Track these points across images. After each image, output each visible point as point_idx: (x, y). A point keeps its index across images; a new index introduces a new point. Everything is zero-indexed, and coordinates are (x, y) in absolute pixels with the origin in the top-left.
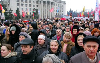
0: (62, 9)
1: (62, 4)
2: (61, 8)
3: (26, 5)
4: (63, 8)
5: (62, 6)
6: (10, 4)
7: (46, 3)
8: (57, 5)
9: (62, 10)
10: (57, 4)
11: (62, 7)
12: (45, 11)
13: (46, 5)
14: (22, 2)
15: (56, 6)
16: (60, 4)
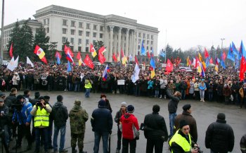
0: (150, 43)
1: (151, 34)
2: (148, 41)
3: (80, 32)
4: (152, 42)
5: (150, 37)
6: (48, 28)
7: (120, 31)
8: (140, 36)
9: (149, 46)
10: (140, 34)
11: (150, 40)
12: (116, 47)
13: (120, 34)
14: (72, 26)
15: (138, 38)
16: (147, 33)
